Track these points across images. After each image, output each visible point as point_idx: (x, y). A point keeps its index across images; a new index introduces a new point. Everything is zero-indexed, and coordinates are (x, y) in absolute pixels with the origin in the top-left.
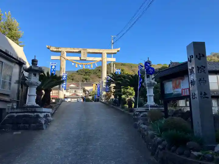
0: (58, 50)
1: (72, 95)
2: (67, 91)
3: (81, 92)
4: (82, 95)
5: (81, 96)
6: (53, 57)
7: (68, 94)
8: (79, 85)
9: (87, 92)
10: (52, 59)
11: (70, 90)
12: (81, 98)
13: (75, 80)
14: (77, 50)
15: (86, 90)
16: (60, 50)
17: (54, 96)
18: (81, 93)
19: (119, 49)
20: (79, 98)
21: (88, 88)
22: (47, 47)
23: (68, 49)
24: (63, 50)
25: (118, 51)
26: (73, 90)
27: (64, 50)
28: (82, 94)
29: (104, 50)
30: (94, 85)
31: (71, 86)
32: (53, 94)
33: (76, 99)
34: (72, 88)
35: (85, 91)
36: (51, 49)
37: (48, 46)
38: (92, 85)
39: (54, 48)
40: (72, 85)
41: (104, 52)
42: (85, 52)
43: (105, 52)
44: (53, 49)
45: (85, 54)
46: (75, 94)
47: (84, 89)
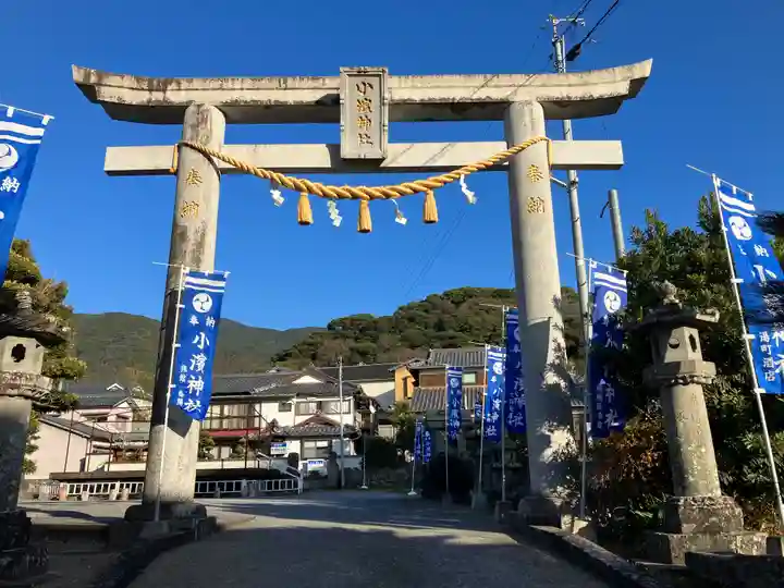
0: (157, 96)
1: (307, 423)
2: (285, 408)
3: (345, 406)
4: (350, 422)
5: (347, 426)
6: (119, 158)
7: (287, 420)
8: (337, 377)
9: (372, 410)
10: (108, 167)
11: (295, 400)
12: (345, 436)
13: (321, 360)
14: (304, 92)
15: (369, 398)
16: (175, 96)
17: (226, 430)
18: (343, 414)
19: (644, 69)
20: (338, 436)
21: (372, 390)
22: (78, 75)
23: (238, 85)
24: (197, 97)
25: (637, 84)
26: (309, 399)
27: (206, 96)
28: (348, 420)
29: (519, 79)
30: (402, 374)
31: (298, 382)
32: (225, 422)
33: (324, 444)
34: (304, 392)
35: (361, 403)
36: (108, 94)
37: (88, 76)
38: (390, 377)
39: (128, 81)
40: (307, 380)
41: (520, 96)
42: (373, 94)
43: (528, 93)
44: (122, 90)
45: (374, 116)
46: (318, 419)
47: (359, 393)
